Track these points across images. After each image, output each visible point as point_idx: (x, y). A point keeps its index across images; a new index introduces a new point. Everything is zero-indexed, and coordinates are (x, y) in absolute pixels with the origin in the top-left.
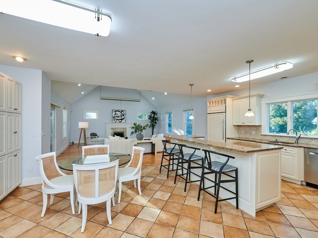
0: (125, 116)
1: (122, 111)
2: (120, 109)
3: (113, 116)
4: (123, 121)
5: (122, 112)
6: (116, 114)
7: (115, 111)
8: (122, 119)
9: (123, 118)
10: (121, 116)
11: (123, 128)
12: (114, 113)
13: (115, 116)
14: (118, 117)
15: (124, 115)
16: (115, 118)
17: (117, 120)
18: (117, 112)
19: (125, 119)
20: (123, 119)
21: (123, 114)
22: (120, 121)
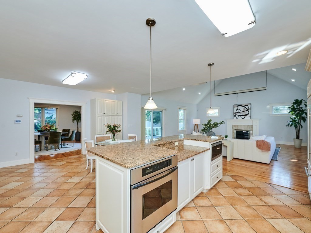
0: (250, 111)
1: (246, 105)
2: (244, 102)
3: (235, 112)
4: (247, 117)
5: (246, 107)
6: (238, 109)
7: (237, 106)
8: (245, 115)
9: (247, 113)
10: (245, 111)
11: (248, 126)
12: (236, 108)
13: (237, 111)
14: (240, 113)
15: (248, 110)
16: (236, 114)
17: (239, 116)
18: (239, 107)
19: (249, 115)
20: (247, 115)
21: (248, 108)
22: (244, 117)
